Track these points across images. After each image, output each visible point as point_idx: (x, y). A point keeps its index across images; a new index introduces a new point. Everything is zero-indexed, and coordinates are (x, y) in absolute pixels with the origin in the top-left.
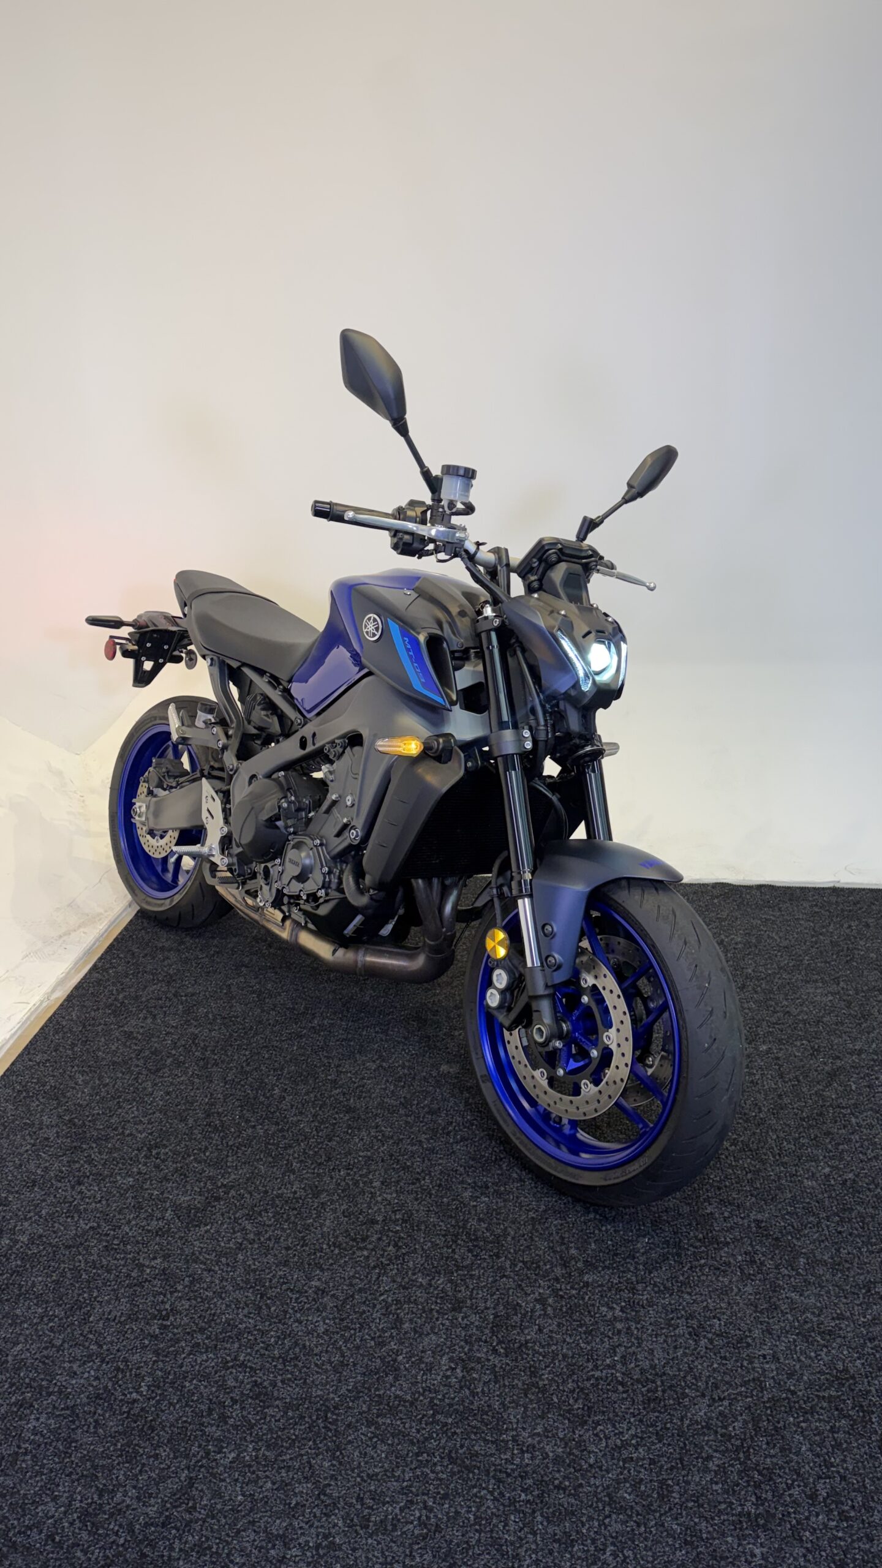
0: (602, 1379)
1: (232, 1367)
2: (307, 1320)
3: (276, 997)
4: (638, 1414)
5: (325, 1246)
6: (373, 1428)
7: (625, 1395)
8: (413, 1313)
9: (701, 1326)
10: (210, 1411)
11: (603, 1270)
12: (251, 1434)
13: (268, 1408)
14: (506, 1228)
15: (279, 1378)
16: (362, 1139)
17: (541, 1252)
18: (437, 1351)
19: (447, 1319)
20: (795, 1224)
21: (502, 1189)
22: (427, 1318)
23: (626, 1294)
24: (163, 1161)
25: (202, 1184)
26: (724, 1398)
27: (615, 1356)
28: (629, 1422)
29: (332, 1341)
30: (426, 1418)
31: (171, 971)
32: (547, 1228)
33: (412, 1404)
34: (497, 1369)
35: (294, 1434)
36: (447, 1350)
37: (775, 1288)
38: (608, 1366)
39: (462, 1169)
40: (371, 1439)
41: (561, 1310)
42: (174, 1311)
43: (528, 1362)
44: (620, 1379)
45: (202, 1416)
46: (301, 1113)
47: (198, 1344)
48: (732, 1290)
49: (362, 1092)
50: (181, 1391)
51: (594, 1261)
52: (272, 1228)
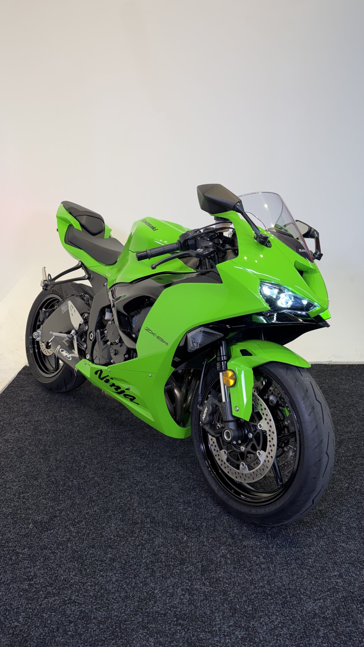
0: (259, 593)
1: (68, 603)
2: (106, 575)
3: (79, 420)
4: (280, 610)
5: (112, 537)
6: (146, 630)
7: (272, 601)
8: (160, 567)
9: (302, 563)
10: (58, 629)
11: (251, 539)
12: (81, 639)
13: (89, 624)
14: (202, 523)
15: (94, 607)
16: (127, 484)
17: (220, 532)
18: (175, 586)
19: (178, 569)
20: (337, 511)
21: (198, 502)
22: (167, 569)
23: (264, 550)
24: (27, 500)
25: (47, 509)
26: (320, 599)
27: (264, 581)
28: (276, 615)
29: (120, 585)
30: (173, 622)
31: (26, 411)
32: (222, 521)
33: (165, 615)
34: (206, 593)
35: (104, 637)
36: (180, 585)
37: (334, 542)
38: (262, 586)
39: (177, 495)
40: (145, 636)
41: (234, 560)
42: (35, 576)
43: (222, 588)
44: (268, 592)
45: (54, 632)
46: (95, 473)
47: (49, 593)
48: (314, 545)
49: (125, 462)
50: (41, 619)
51: (247, 535)
52: (85, 530)
